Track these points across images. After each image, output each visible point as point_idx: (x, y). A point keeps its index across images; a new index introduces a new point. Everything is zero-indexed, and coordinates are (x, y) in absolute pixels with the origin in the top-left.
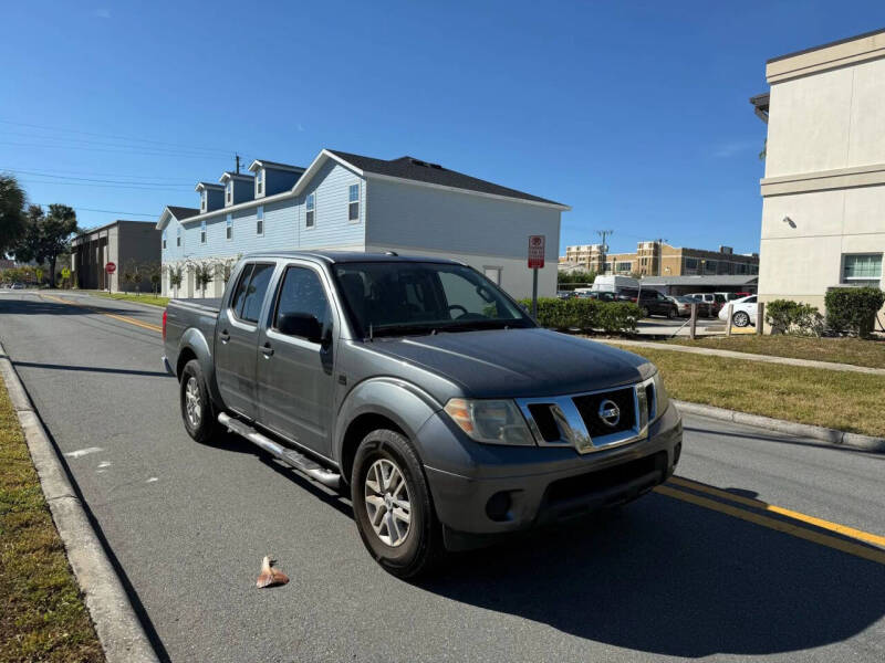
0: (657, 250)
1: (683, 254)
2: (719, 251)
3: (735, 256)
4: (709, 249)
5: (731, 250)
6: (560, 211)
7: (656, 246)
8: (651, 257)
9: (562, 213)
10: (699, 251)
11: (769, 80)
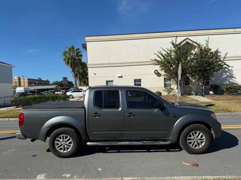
0: (19, 79)
1: (28, 80)
2: (38, 79)
3: (42, 80)
4: (35, 79)
5: (41, 79)
6: (12, 67)
7: (19, 78)
8: (18, 81)
9: (12, 68)
10: (32, 79)
11: (86, 41)
